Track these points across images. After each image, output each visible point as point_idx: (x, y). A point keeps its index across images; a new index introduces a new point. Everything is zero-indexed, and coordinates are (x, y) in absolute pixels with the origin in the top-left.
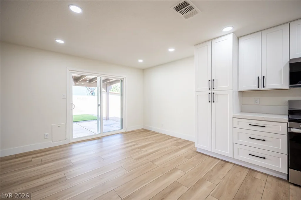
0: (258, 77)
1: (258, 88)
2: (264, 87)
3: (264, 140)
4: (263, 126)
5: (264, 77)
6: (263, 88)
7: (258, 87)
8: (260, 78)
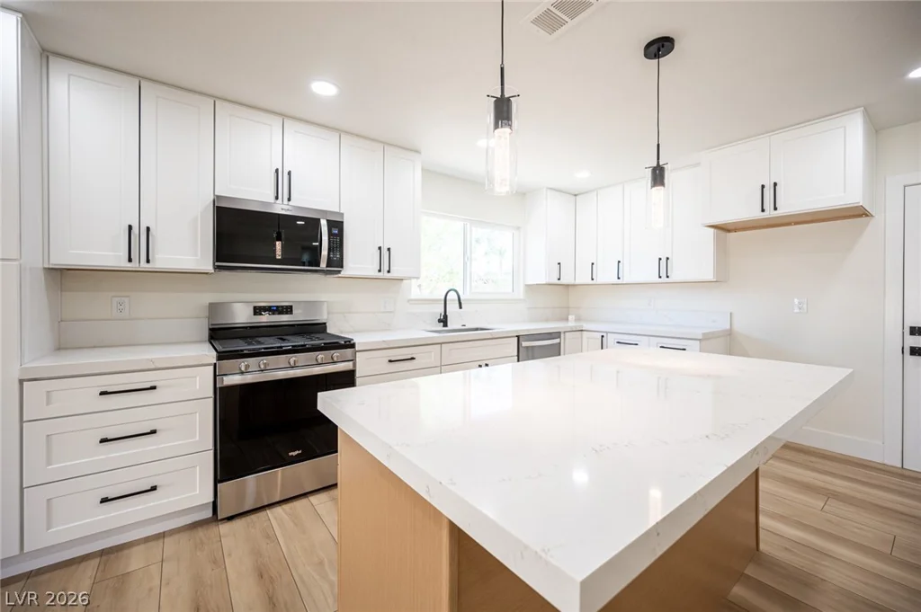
0: (130, 227)
1: (129, 265)
2: (148, 261)
3: (154, 432)
4: (149, 386)
5: (148, 229)
6: (144, 265)
7: (130, 260)
8: (135, 231)
